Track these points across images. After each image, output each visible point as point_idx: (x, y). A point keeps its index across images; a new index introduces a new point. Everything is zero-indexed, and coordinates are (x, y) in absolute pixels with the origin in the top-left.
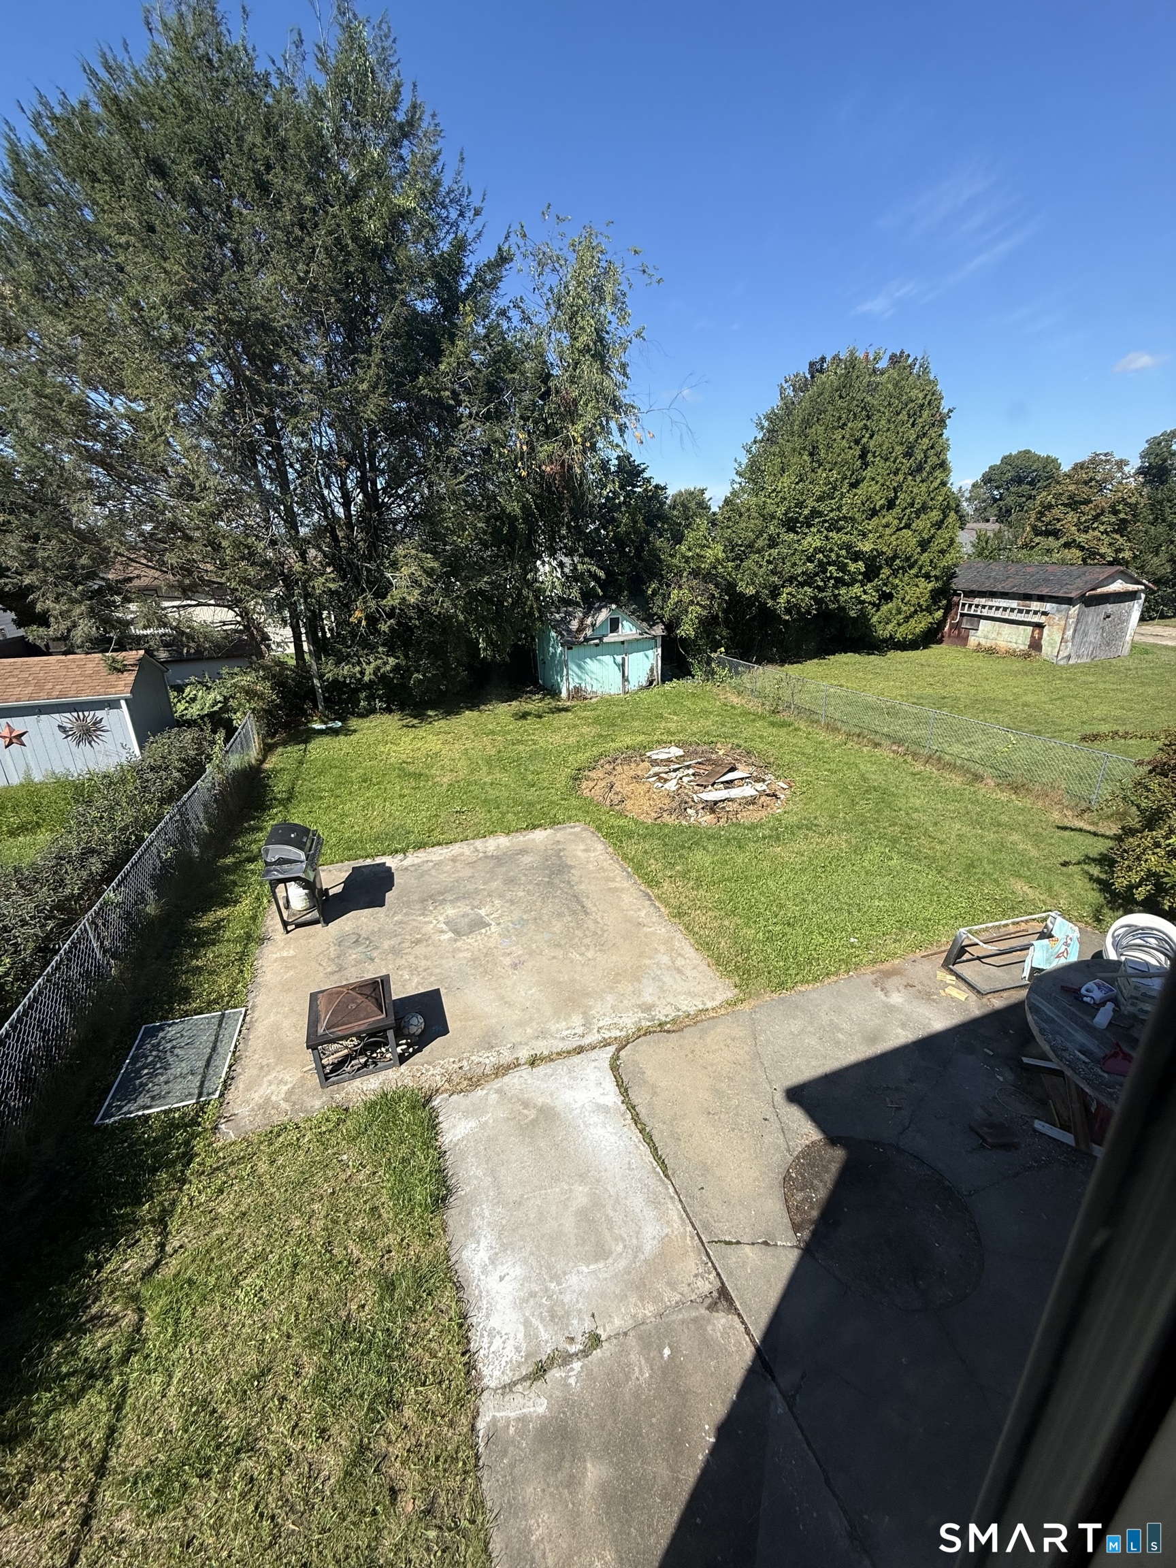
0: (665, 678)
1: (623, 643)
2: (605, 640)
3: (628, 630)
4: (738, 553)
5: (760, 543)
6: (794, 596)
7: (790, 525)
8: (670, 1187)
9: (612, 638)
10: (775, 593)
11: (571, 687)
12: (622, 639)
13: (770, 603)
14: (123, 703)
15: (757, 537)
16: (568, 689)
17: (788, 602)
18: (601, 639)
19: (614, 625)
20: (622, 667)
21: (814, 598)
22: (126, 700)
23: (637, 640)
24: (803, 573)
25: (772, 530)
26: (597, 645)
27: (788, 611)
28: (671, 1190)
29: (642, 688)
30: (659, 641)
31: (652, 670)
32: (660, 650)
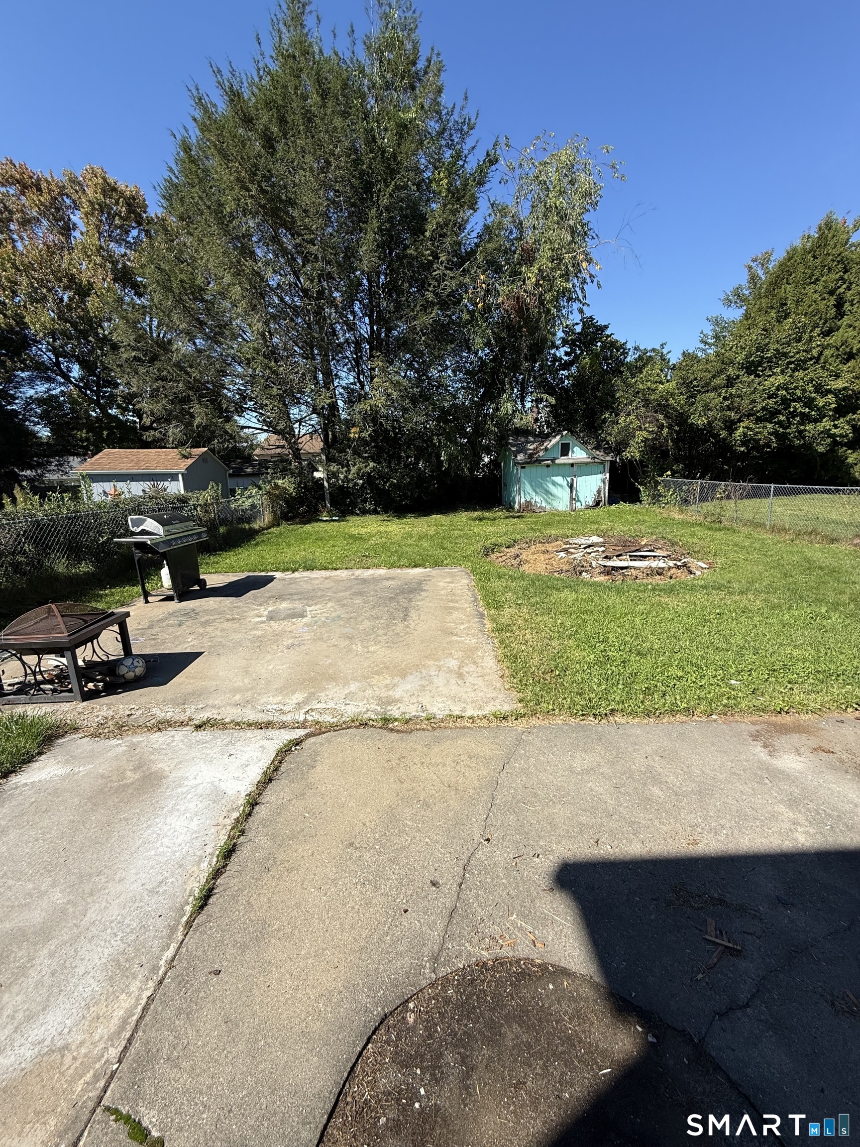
0: (612, 501)
1: (572, 465)
2: (557, 461)
3: (578, 454)
4: (691, 389)
5: (717, 381)
6: (751, 429)
7: (751, 368)
8: (173, 947)
9: (562, 460)
10: (731, 426)
11: (523, 500)
12: (571, 461)
13: (723, 434)
14: (180, 476)
15: (714, 377)
16: (520, 503)
17: (745, 435)
18: (553, 460)
19: (565, 450)
20: (571, 487)
21: (775, 433)
22: (183, 475)
23: (587, 463)
24: (763, 409)
25: (731, 371)
26: (548, 466)
27: (744, 443)
28: (169, 953)
29: (589, 507)
30: (608, 466)
31: (599, 492)
32: (608, 475)
